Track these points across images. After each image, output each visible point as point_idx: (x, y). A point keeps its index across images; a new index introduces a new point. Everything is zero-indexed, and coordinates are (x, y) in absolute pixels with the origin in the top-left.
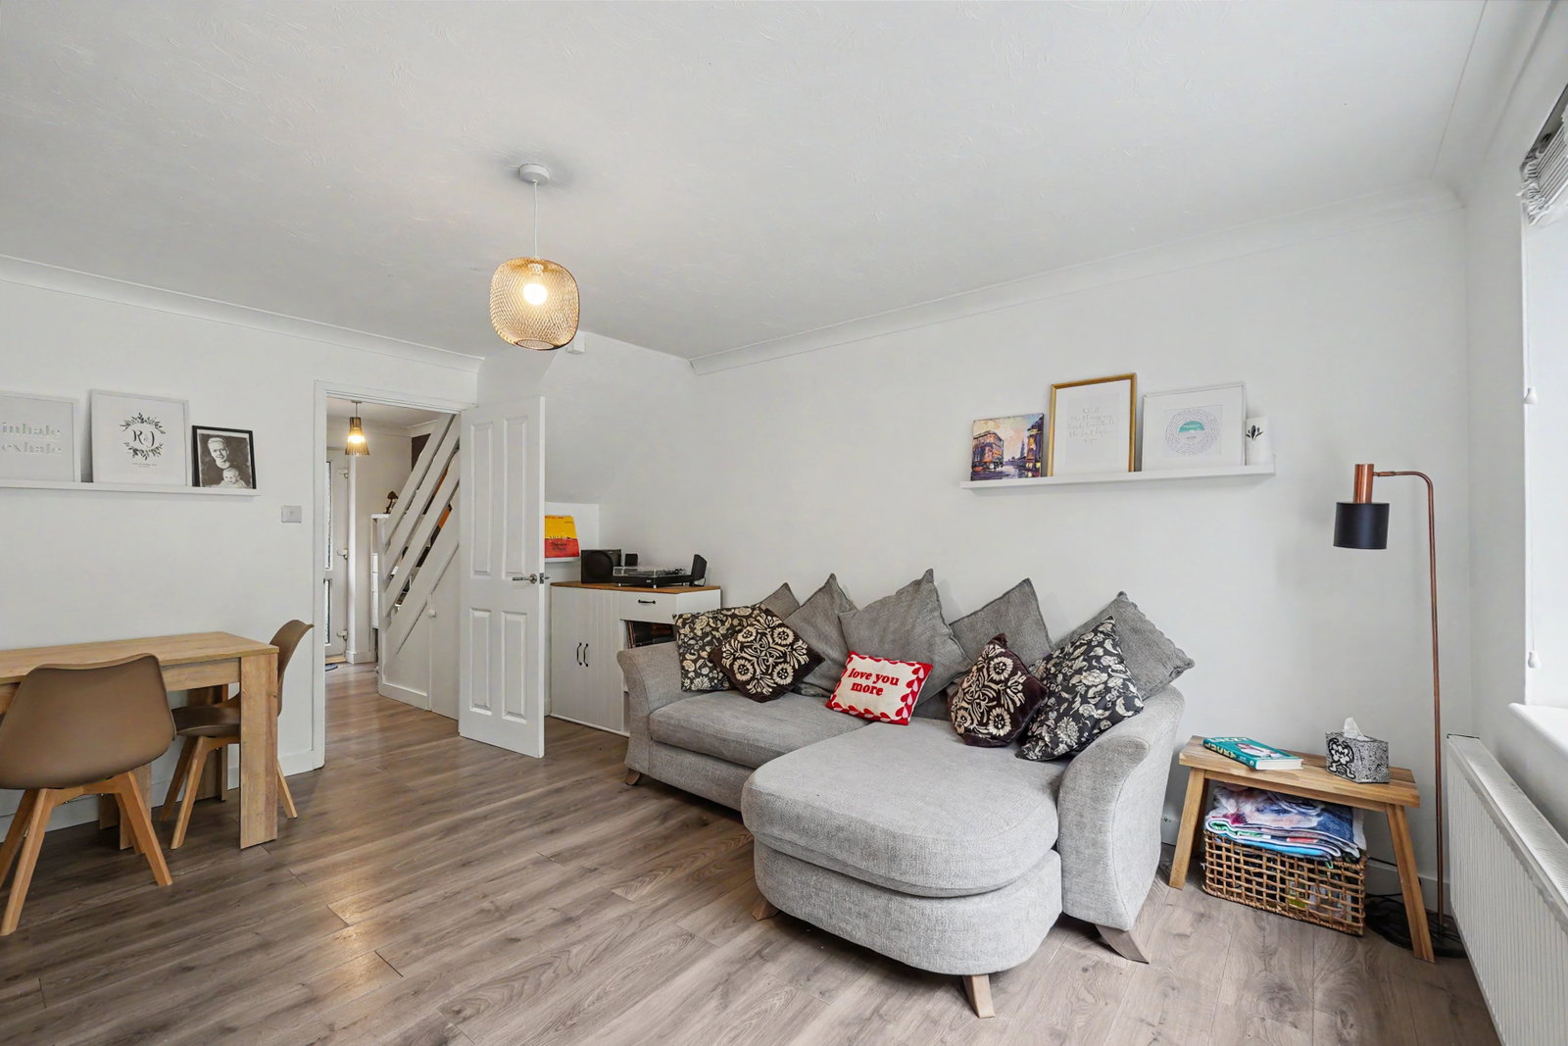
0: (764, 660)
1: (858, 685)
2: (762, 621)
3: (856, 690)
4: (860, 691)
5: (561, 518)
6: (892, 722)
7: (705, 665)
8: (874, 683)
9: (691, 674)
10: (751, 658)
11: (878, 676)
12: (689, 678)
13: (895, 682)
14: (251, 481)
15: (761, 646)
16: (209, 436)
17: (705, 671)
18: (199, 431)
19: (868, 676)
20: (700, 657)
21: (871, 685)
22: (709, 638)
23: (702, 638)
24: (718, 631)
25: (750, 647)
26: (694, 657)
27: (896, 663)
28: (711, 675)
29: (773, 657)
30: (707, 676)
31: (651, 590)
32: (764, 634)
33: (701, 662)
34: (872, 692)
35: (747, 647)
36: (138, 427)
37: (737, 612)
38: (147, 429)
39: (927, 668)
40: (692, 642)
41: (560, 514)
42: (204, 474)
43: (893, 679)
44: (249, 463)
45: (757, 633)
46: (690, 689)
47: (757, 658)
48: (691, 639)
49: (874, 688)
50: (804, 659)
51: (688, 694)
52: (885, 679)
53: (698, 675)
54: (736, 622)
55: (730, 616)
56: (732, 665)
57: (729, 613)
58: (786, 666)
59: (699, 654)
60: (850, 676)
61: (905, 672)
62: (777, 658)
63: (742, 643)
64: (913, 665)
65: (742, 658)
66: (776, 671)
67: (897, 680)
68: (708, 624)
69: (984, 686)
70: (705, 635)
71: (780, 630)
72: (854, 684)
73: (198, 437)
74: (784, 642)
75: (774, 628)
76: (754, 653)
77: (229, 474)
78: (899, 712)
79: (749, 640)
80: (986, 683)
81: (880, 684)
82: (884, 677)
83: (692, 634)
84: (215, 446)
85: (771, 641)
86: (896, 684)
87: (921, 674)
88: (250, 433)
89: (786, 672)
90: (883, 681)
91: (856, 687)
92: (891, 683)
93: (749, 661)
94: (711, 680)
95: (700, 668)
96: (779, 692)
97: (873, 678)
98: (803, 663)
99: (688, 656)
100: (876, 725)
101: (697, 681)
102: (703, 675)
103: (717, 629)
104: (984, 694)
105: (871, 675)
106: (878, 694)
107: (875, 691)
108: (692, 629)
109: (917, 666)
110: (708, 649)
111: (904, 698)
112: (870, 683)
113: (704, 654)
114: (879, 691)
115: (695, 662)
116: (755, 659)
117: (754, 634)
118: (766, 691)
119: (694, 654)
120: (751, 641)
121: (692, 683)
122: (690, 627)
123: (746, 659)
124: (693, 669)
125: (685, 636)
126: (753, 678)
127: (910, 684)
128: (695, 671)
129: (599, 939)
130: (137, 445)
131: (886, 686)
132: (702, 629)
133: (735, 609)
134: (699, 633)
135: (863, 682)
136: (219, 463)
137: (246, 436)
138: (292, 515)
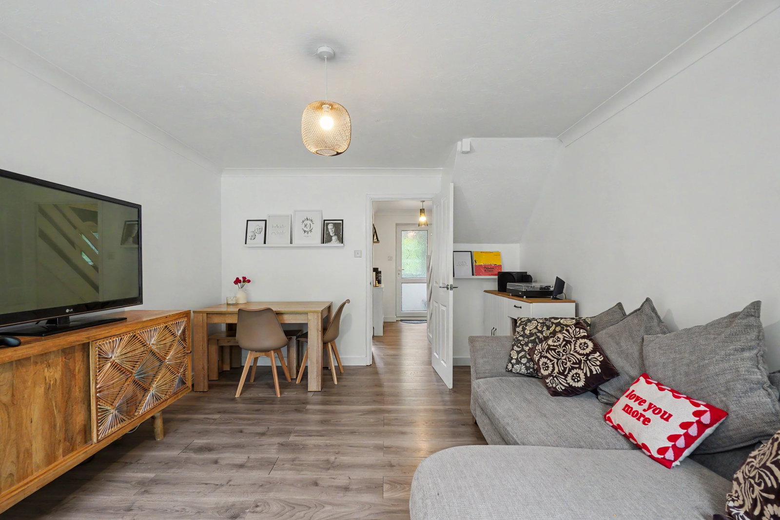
0: (563, 362)
1: (629, 407)
2: (571, 331)
3: (626, 412)
4: (629, 414)
5: (492, 252)
6: (651, 457)
7: (525, 356)
8: (644, 410)
9: (514, 361)
10: (552, 359)
11: (651, 404)
12: (511, 363)
13: (666, 417)
14: (341, 240)
15: (564, 350)
16: (328, 224)
17: (524, 361)
18: (326, 222)
19: (642, 401)
20: (523, 350)
21: (641, 411)
22: (533, 338)
23: (528, 337)
24: (542, 334)
25: (554, 350)
26: (519, 349)
27: (679, 397)
28: (528, 365)
29: (570, 361)
30: (525, 364)
31: (521, 299)
32: (570, 342)
33: (523, 353)
34: (638, 419)
35: (552, 349)
36: (306, 222)
37: (562, 321)
38: (308, 222)
39: (718, 414)
40: (521, 338)
41: (491, 251)
42: (326, 239)
43: (665, 413)
44: (341, 234)
45: (564, 340)
46: (511, 371)
47: (558, 360)
48: (520, 336)
49: (642, 415)
50: (596, 370)
51: (510, 374)
52: (656, 410)
53: (518, 362)
54: (558, 329)
55: (555, 324)
56: (539, 360)
57: (556, 321)
58: (580, 372)
59: (523, 348)
60: (627, 397)
61: (684, 411)
62: (574, 363)
63: (549, 345)
64: (698, 405)
65: (546, 357)
66: (571, 374)
67: (670, 416)
68: (536, 328)
69: (764, 466)
70: (531, 334)
71: (583, 341)
72: (627, 405)
73: (325, 224)
74: (581, 352)
75: (578, 338)
76: (556, 356)
77: (334, 238)
78: (662, 451)
79: (555, 344)
80: (768, 464)
81: (649, 414)
82: (657, 409)
83: (522, 333)
84: (330, 227)
85: (573, 349)
86: (667, 419)
87: (706, 419)
88: (342, 220)
89: (579, 377)
90: (654, 412)
91: (627, 409)
92: (662, 417)
93: (551, 361)
94: (527, 368)
95: (521, 358)
96: (571, 392)
97: (646, 406)
98: (595, 373)
99: (515, 348)
100: (637, 453)
101: (517, 367)
102: (521, 363)
103: (541, 332)
104: (761, 477)
105: (645, 401)
106: (644, 423)
107: (642, 419)
108: (524, 329)
109: (702, 408)
110: (530, 345)
111: (673, 438)
112: (640, 409)
113: (527, 349)
114: (647, 421)
115: (518, 352)
116: (555, 360)
117: (561, 341)
118: (559, 388)
119: (519, 347)
120: (556, 346)
121: (513, 367)
122: (523, 327)
123: (549, 359)
124: (516, 357)
125: (518, 333)
126: (550, 375)
127: (685, 425)
128: (517, 359)
129: (343, 510)
130: (305, 229)
131: (655, 419)
132: (530, 331)
133: (561, 318)
134: (527, 332)
135: (635, 406)
136: (331, 234)
137: (341, 222)
138: (358, 254)
